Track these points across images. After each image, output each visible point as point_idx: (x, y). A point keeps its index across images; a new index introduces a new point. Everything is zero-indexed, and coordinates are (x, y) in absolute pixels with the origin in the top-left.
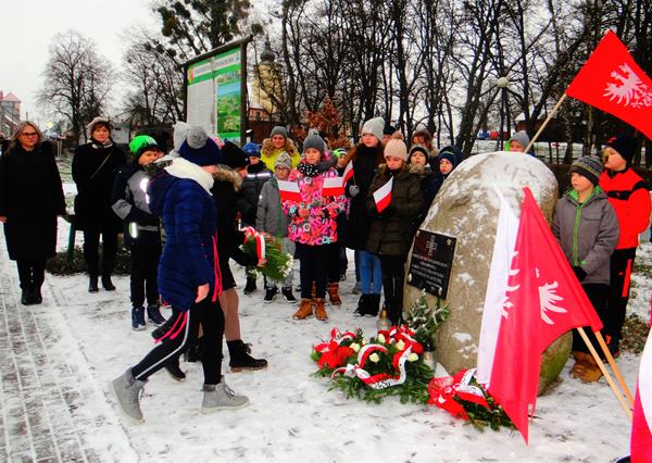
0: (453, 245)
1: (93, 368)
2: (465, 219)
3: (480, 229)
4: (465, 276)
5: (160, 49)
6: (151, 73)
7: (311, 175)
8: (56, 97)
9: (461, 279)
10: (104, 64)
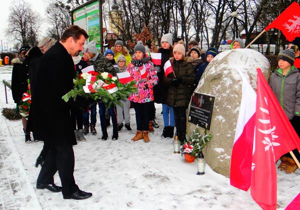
0: (213, 101)
1: (26, 170)
2: (219, 86)
3: (228, 92)
4: (220, 117)
5: (63, 6)
6: (59, 18)
7: (138, 66)
8: (14, 32)
9: (218, 119)
10: (36, 14)
